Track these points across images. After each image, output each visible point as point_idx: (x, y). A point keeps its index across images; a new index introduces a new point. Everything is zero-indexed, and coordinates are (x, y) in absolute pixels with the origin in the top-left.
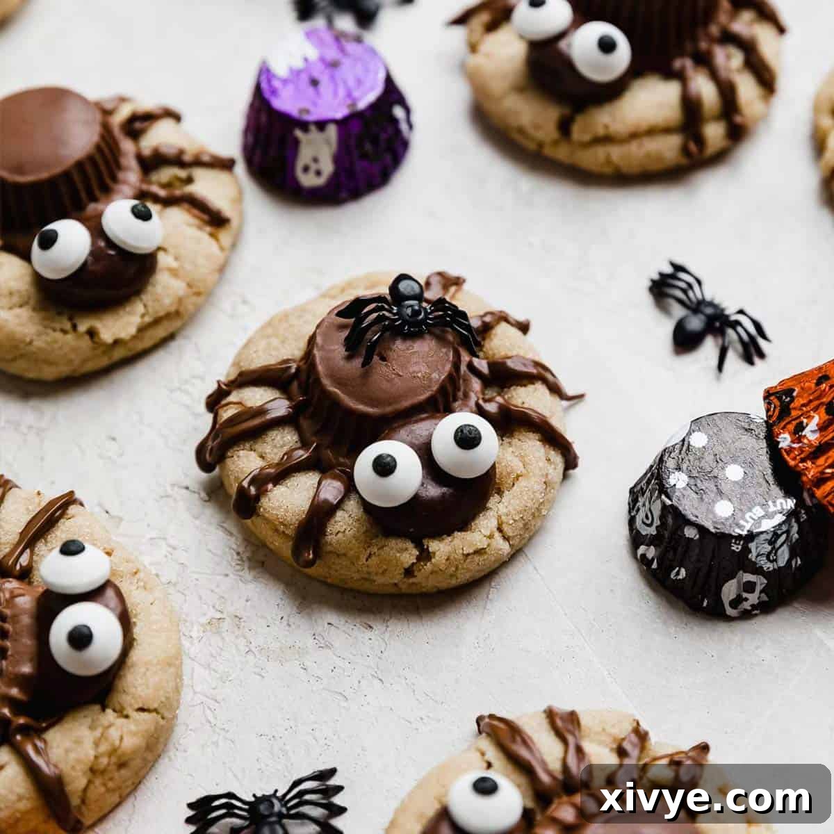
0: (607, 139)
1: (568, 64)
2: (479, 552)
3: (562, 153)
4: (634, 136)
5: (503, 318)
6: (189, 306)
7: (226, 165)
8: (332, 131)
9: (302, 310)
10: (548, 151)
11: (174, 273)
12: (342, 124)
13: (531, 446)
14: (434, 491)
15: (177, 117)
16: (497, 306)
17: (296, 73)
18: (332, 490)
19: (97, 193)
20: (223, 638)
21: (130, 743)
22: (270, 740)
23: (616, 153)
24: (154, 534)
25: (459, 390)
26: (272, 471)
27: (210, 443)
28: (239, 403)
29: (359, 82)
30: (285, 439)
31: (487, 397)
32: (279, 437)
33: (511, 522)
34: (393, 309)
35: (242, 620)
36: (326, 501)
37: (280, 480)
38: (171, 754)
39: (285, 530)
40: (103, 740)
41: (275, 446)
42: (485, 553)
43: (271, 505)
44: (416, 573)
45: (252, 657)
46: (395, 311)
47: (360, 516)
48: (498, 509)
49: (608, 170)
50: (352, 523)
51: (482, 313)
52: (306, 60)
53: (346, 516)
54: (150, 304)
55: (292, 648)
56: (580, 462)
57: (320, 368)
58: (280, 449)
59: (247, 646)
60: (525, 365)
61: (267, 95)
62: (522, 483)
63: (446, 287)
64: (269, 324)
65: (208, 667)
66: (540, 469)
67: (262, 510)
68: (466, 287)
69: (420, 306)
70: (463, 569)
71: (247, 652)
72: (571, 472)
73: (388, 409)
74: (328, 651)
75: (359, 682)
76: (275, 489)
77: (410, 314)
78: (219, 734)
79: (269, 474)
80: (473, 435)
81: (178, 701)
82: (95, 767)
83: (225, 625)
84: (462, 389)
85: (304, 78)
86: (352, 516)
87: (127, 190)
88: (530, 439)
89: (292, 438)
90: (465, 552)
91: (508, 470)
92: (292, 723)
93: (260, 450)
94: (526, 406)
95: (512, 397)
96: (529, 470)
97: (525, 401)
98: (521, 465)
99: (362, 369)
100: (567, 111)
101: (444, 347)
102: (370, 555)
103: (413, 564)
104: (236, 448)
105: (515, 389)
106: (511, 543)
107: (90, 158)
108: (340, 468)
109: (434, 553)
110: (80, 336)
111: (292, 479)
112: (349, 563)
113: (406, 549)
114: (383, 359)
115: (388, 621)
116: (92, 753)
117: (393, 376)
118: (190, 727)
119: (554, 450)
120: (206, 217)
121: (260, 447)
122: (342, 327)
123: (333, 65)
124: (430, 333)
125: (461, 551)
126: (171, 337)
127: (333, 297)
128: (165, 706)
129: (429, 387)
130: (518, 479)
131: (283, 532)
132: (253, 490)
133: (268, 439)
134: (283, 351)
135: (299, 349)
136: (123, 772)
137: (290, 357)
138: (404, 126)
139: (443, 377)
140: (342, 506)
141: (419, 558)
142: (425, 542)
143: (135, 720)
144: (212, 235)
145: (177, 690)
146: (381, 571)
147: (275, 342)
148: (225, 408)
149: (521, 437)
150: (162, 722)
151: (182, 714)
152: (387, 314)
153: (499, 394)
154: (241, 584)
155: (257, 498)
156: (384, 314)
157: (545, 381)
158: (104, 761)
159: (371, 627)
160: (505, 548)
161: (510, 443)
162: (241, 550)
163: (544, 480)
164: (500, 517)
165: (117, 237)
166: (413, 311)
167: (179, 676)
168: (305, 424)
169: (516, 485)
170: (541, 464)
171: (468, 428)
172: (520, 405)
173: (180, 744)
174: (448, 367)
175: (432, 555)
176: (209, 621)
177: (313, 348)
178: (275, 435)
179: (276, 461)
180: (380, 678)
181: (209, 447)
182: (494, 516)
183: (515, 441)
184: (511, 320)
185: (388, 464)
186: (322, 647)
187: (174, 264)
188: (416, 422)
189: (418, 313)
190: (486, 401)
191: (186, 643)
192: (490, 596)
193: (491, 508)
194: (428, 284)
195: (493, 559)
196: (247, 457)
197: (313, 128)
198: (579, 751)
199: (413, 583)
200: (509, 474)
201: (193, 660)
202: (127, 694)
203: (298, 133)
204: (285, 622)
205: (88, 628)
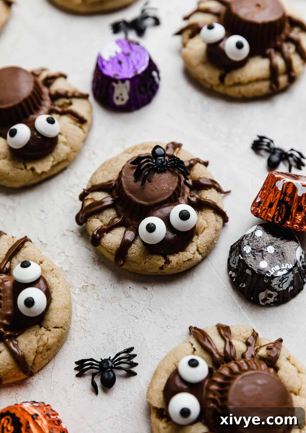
0: (239, 84)
1: (223, 53)
2: (189, 260)
3: (221, 89)
4: (251, 82)
5: (198, 161)
6: (72, 156)
7: (85, 97)
8: (128, 83)
9: (116, 159)
10: (215, 88)
11: (65, 143)
12: (132, 80)
13: (210, 215)
14: (171, 236)
15: (65, 77)
16: (195, 156)
17: (112, 59)
18: (130, 235)
19: (33, 111)
20: (88, 294)
21: (51, 341)
22: (107, 335)
23: (243, 89)
24: (59, 251)
25: (181, 192)
26: (105, 227)
27: (81, 215)
28: (92, 199)
29: (138, 62)
30: (111, 214)
31: (192, 195)
32: (108, 213)
33: (202, 247)
34: (153, 161)
35: (95, 286)
36: (127, 240)
37: (109, 231)
38: (68, 341)
39: (111, 251)
40: (40, 340)
41: (107, 217)
42: (192, 260)
43: (106, 241)
44: (164, 269)
45: (100, 302)
46: (154, 162)
47: (141, 246)
48: (197, 242)
49: (240, 96)
50: (138, 249)
51: (189, 159)
52: (116, 53)
53: (136, 246)
54: (56, 157)
55: (115, 298)
56: (229, 220)
57: (124, 186)
58: (109, 218)
59: (98, 297)
60: (207, 181)
61: (101, 68)
62: (206, 231)
63: (174, 149)
64: (104, 164)
65: (82, 305)
66: (214, 225)
67: (102, 243)
68: (183, 148)
69: (164, 159)
70: (183, 267)
71: (98, 299)
72: (226, 224)
73: (152, 203)
74: (130, 298)
75: (142, 311)
76: (107, 235)
77: (160, 163)
78: (87, 333)
79: (105, 229)
80: (187, 215)
81: (70, 322)
82: (38, 351)
83: (89, 288)
84: (182, 192)
85: (116, 61)
86: (138, 246)
87: (45, 109)
88: (209, 212)
89: (113, 213)
90: (184, 260)
91: (201, 226)
92: (116, 329)
93: (101, 218)
94: (208, 198)
95: (202, 194)
96: (209, 225)
97: (207, 196)
98: (206, 223)
99: (141, 187)
100: (223, 72)
101: (174, 176)
102: (146, 262)
103: (163, 265)
104: (91, 218)
105: (203, 191)
106: (202, 255)
107: (30, 97)
108: (133, 226)
109: (171, 261)
110: (28, 171)
111: (114, 230)
112: (137, 265)
113: (160, 260)
114: (150, 182)
115: (153, 286)
116: (36, 346)
117: (154, 189)
118: (76, 330)
119: (219, 216)
120: (77, 120)
121: (100, 217)
122: (133, 168)
123: (127, 55)
124: (169, 170)
125: (182, 260)
126: (65, 169)
127: (129, 153)
128: (65, 325)
129: (169, 193)
130: (205, 229)
131: (111, 252)
132: (98, 235)
133: (104, 214)
134: (109, 177)
135: (116, 176)
136: (49, 352)
137: (112, 179)
138: (157, 79)
139: (174, 189)
140: (134, 242)
141: (165, 263)
142: (168, 256)
143: (53, 332)
144: (80, 127)
145: (70, 318)
146: (150, 268)
147: (106, 173)
148: (87, 201)
149: (206, 212)
150: (64, 331)
151: (72, 326)
152: (151, 163)
153: (197, 194)
154: (95, 271)
155: (100, 239)
156: (149, 163)
157: (215, 187)
158: (41, 349)
159: (147, 289)
160: (200, 257)
161: (201, 214)
162: (94, 257)
163: (215, 229)
164: (197, 245)
165: (41, 131)
166: (162, 161)
167: (70, 313)
168: (118, 207)
169: (204, 232)
170: (214, 223)
171: (184, 212)
172: (205, 198)
173: (72, 338)
174: (176, 184)
175: (171, 262)
176: (82, 286)
177: (121, 177)
178: (106, 212)
179: (107, 223)
180: (151, 309)
181: (80, 217)
182: (195, 245)
183: (203, 213)
184: (201, 162)
185: (152, 227)
186: (127, 297)
187: (65, 140)
188: (163, 207)
189: (163, 162)
190: (191, 196)
191: (73, 296)
192: (194, 275)
193: (194, 241)
194: (167, 148)
195: (195, 262)
196: (96, 221)
197: (120, 82)
198: (231, 344)
199: (163, 272)
200: (201, 227)
201: (76, 303)
202: (50, 321)
203: (114, 84)
204: (112, 287)
205: (32, 299)
